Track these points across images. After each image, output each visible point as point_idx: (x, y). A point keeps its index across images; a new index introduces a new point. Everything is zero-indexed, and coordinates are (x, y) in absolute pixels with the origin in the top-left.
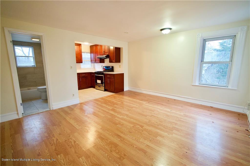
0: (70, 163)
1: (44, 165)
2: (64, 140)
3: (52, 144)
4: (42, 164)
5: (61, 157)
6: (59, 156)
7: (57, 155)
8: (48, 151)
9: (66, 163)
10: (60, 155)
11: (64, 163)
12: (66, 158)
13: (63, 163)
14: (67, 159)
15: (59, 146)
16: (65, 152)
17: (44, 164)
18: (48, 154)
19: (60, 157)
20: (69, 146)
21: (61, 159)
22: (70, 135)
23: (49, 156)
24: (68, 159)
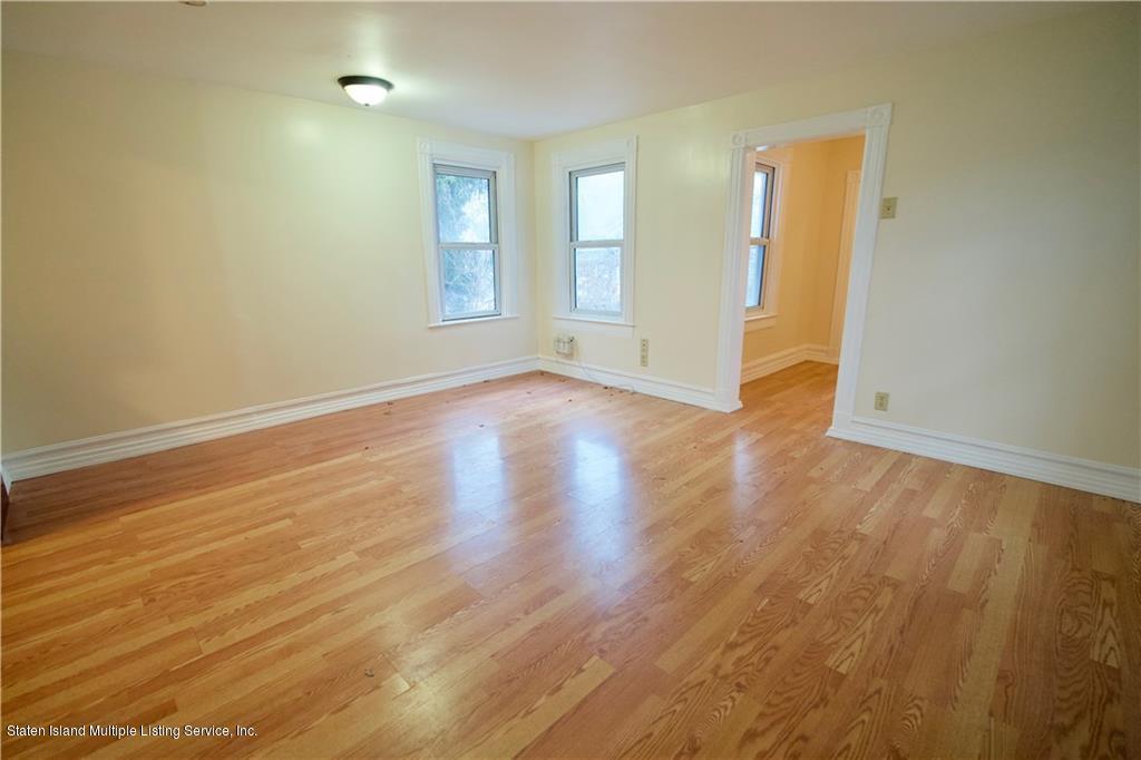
0: (849, 623)
1: (915, 698)
2: (739, 697)
3: (801, 743)
4: (920, 708)
5: (841, 659)
6: (843, 669)
7: (842, 677)
8: (847, 734)
9: (858, 633)
10: (838, 667)
11: (857, 638)
12: (836, 643)
13: (861, 639)
14: (838, 636)
15: (789, 699)
16: (810, 658)
17: (916, 702)
18: (863, 722)
19: (847, 663)
20: (768, 660)
21: (852, 654)
22: (687, 684)
23: (870, 709)
24: (834, 633)
